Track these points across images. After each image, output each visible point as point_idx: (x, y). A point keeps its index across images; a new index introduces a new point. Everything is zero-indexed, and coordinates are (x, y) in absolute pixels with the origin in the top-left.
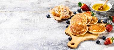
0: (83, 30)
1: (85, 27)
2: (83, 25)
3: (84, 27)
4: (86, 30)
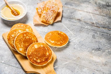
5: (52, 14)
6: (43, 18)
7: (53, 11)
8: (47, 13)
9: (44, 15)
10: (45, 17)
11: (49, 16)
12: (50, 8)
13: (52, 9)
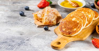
0: (75, 29)
1: (79, 25)
2: (78, 22)
3: (77, 25)
4: (78, 30)
5: (54, 16)
6: (46, 20)
7: (53, 13)
8: (49, 15)
9: (46, 17)
10: (48, 18)
11: (51, 18)
12: (50, 10)
13: (52, 12)
